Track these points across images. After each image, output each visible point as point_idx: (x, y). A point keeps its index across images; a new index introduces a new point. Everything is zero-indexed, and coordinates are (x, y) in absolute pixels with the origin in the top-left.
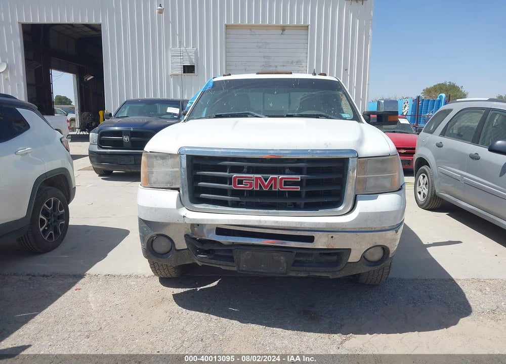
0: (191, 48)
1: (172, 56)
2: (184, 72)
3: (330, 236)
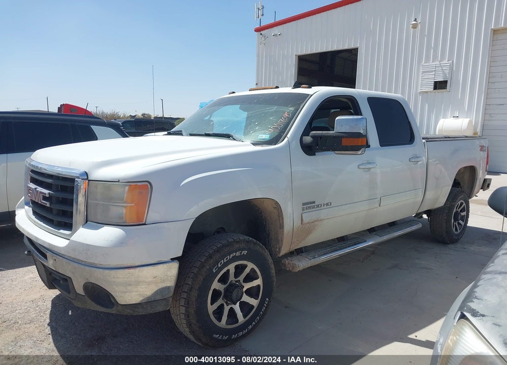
0: (446, 61)
1: (423, 72)
2: (435, 88)
3: (54, 258)
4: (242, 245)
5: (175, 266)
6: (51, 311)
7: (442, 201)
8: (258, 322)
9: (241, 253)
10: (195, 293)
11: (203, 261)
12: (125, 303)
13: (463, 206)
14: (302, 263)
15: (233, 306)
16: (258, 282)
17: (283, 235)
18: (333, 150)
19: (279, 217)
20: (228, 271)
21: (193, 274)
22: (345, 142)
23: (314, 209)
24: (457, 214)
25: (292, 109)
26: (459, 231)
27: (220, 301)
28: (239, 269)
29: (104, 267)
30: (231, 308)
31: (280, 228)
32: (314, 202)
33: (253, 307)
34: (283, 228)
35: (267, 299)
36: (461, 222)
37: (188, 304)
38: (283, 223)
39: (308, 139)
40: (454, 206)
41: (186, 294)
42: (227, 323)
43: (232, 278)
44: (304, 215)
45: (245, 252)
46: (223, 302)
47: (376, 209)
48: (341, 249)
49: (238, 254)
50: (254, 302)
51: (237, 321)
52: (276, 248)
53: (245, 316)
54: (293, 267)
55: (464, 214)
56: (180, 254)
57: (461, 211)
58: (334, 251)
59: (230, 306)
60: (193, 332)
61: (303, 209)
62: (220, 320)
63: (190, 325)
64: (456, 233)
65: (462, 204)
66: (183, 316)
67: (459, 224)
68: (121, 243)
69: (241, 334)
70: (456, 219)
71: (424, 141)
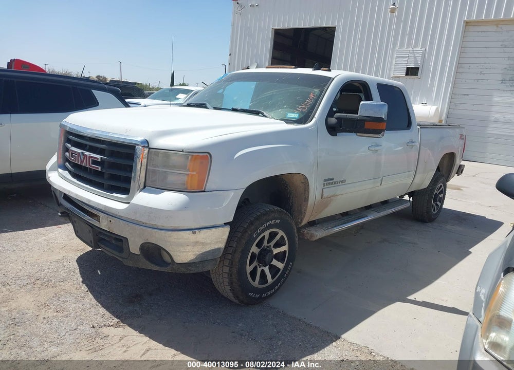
0: (419, 48)
1: (397, 57)
2: (407, 74)
3: (109, 220)
4: (277, 215)
5: (227, 230)
6: (80, 271)
7: (426, 183)
8: (283, 283)
9: (275, 222)
10: (238, 255)
11: (245, 227)
12: (181, 262)
13: (441, 189)
14: (319, 233)
15: (264, 268)
16: (285, 248)
17: (307, 207)
18: (356, 132)
19: (305, 191)
20: (264, 236)
21: (237, 238)
22: (368, 125)
23: (332, 186)
24: (436, 195)
25: (317, 91)
26: (436, 211)
27: (255, 263)
28: (272, 236)
29: (166, 228)
30: (263, 269)
31: (305, 201)
32: (333, 179)
33: (279, 269)
34: (308, 201)
35: (291, 263)
36: (438, 203)
37: (232, 264)
38: (308, 196)
39: (333, 120)
40: (435, 188)
41: (231, 255)
42: (259, 284)
43: (265, 244)
44: (324, 190)
45: (278, 221)
46: (257, 264)
47: (377, 188)
48: (348, 222)
49: (273, 222)
50: (280, 265)
51: (266, 282)
52: (299, 218)
53: (273, 278)
54: (311, 236)
55: (441, 196)
56: (231, 220)
57: (439, 193)
58: (343, 224)
59: (261, 268)
60: (233, 290)
61: (324, 185)
62: (254, 280)
63: (232, 283)
64: (434, 213)
65: (441, 186)
66: (226, 276)
67: (437, 205)
68: (184, 207)
69: (269, 293)
70: (435, 201)
71: (418, 127)
